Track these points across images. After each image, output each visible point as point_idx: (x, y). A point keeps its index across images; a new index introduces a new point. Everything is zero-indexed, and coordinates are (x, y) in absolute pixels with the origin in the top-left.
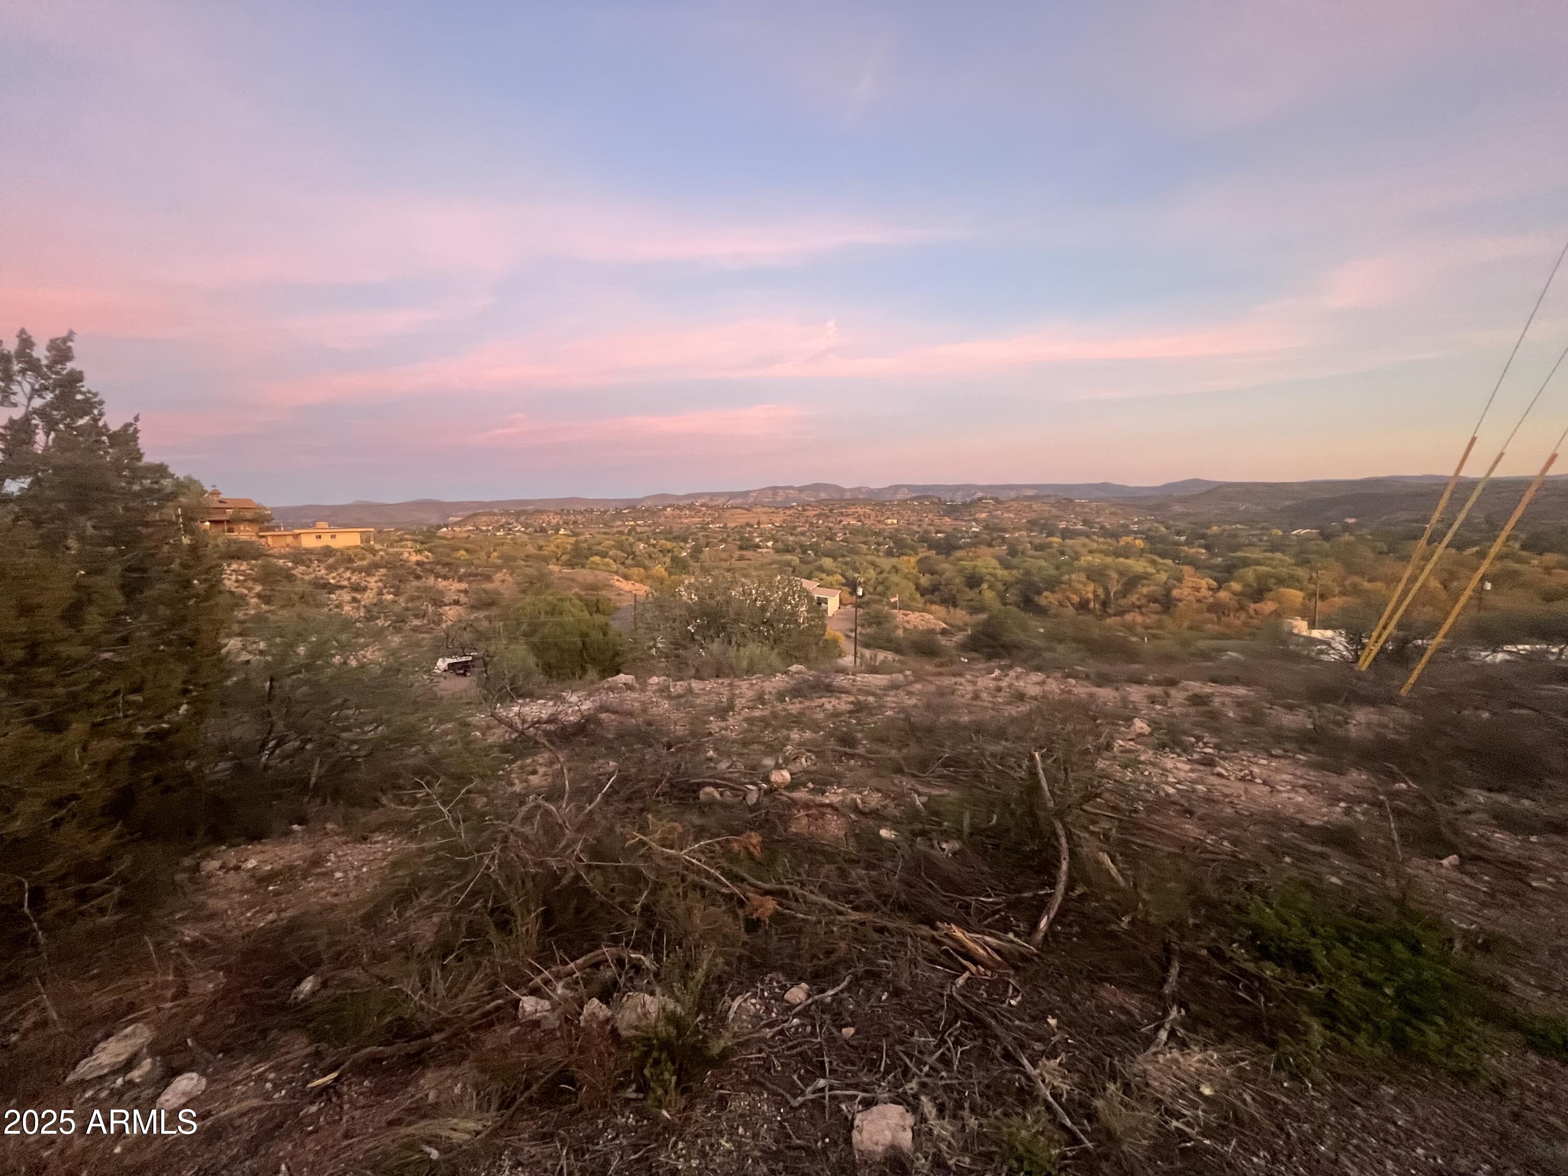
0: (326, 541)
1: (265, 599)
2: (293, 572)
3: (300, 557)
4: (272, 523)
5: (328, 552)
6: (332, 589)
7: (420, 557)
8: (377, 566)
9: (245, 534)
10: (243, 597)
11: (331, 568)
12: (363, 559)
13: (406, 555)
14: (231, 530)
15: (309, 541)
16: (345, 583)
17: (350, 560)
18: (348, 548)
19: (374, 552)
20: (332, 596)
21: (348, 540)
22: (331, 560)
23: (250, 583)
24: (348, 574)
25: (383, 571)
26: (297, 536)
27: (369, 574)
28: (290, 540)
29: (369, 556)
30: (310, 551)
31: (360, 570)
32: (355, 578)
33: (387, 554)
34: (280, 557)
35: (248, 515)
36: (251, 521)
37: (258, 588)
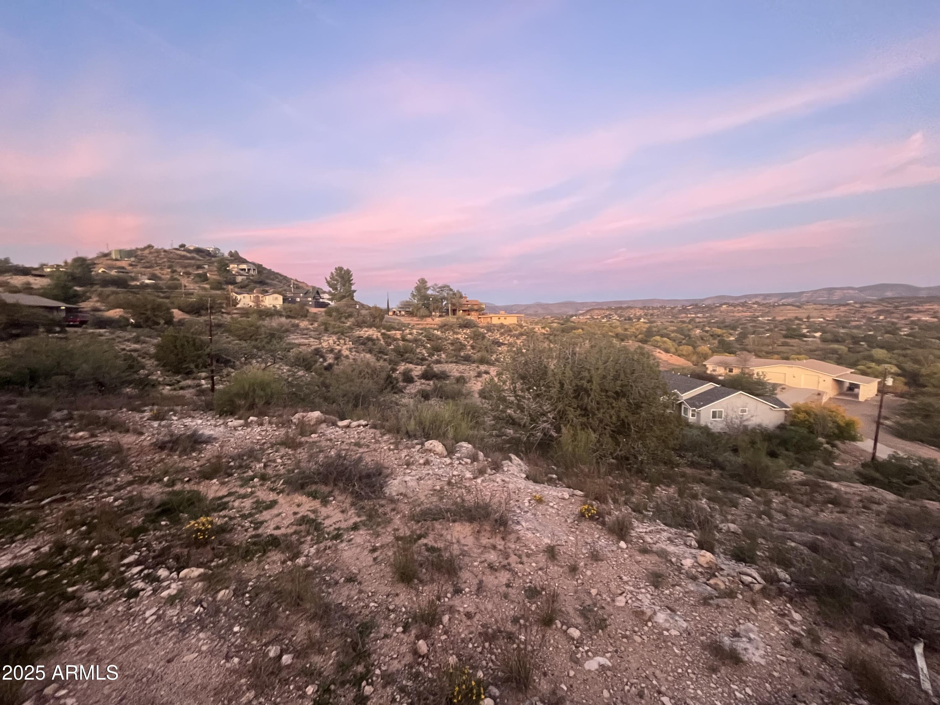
0: (502, 321)
1: (473, 347)
2: (487, 335)
3: (490, 328)
4: (485, 311)
5: (502, 326)
6: (500, 344)
7: (543, 331)
8: (521, 334)
9: (473, 317)
10: (465, 346)
11: (502, 334)
12: (516, 330)
13: (537, 329)
14: (469, 315)
15: (495, 321)
16: (506, 342)
17: (510, 331)
18: (511, 324)
19: (521, 326)
20: (500, 348)
21: (511, 320)
22: (503, 330)
23: (469, 340)
24: (508, 338)
25: (524, 337)
26: (491, 318)
27: (518, 338)
28: (489, 320)
29: (519, 329)
30: (494, 325)
31: (514, 336)
32: (511, 340)
33: (528, 328)
34: (482, 328)
35: (476, 307)
36: (477, 310)
37: (472, 342)
